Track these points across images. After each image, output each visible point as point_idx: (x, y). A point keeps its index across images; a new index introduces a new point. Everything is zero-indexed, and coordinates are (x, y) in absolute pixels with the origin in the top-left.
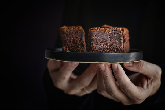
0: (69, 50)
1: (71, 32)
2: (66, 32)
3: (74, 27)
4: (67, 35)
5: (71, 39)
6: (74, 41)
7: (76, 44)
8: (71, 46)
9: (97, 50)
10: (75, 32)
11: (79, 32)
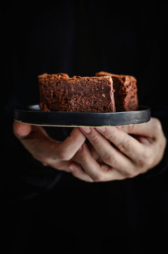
0: (48, 107)
1: (51, 82)
2: (44, 83)
3: (56, 76)
4: (45, 87)
5: (51, 93)
6: (54, 96)
7: (58, 99)
8: (50, 102)
9: (76, 109)
10: (57, 83)
11: (62, 82)
